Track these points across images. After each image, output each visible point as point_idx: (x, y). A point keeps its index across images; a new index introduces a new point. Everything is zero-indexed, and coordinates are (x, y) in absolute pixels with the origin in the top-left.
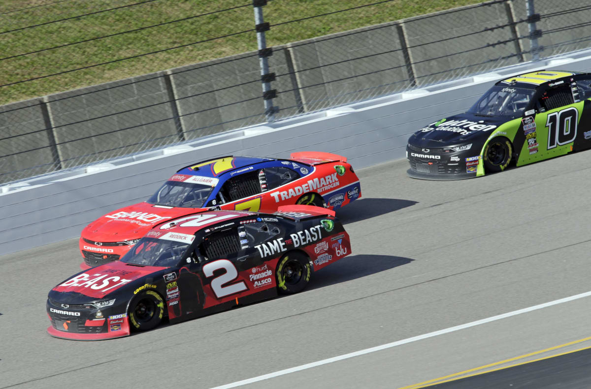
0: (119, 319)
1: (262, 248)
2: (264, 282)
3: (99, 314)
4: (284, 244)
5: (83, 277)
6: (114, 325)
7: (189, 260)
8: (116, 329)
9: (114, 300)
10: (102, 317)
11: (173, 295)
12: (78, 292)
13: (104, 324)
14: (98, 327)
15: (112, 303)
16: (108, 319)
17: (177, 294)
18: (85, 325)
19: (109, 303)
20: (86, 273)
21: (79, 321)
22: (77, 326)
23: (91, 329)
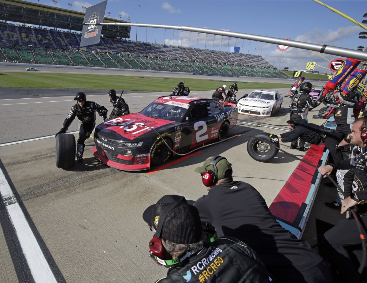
0: (144, 157)
1: (217, 116)
2: (215, 135)
3: (129, 152)
4: (225, 116)
5: (119, 119)
6: (139, 161)
7: (187, 119)
8: (140, 163)
9: (142, 143)
10: (132, 154)
11: (178, 140)
12: (115, 131)
13: (132, 159)
14: (127, 160)
15: (140, 145)
16: (136, 157)
17: (180, 140)
18: (117, 157)
19: (138, 144)
20: (121, 118)
21: (113, 153)
22: (111, 156)
23: (121, 161)
